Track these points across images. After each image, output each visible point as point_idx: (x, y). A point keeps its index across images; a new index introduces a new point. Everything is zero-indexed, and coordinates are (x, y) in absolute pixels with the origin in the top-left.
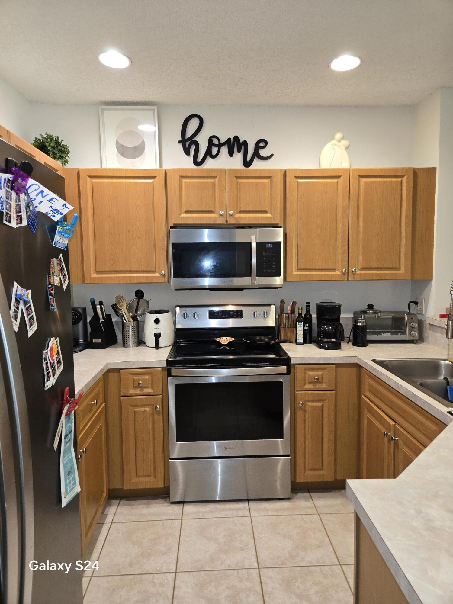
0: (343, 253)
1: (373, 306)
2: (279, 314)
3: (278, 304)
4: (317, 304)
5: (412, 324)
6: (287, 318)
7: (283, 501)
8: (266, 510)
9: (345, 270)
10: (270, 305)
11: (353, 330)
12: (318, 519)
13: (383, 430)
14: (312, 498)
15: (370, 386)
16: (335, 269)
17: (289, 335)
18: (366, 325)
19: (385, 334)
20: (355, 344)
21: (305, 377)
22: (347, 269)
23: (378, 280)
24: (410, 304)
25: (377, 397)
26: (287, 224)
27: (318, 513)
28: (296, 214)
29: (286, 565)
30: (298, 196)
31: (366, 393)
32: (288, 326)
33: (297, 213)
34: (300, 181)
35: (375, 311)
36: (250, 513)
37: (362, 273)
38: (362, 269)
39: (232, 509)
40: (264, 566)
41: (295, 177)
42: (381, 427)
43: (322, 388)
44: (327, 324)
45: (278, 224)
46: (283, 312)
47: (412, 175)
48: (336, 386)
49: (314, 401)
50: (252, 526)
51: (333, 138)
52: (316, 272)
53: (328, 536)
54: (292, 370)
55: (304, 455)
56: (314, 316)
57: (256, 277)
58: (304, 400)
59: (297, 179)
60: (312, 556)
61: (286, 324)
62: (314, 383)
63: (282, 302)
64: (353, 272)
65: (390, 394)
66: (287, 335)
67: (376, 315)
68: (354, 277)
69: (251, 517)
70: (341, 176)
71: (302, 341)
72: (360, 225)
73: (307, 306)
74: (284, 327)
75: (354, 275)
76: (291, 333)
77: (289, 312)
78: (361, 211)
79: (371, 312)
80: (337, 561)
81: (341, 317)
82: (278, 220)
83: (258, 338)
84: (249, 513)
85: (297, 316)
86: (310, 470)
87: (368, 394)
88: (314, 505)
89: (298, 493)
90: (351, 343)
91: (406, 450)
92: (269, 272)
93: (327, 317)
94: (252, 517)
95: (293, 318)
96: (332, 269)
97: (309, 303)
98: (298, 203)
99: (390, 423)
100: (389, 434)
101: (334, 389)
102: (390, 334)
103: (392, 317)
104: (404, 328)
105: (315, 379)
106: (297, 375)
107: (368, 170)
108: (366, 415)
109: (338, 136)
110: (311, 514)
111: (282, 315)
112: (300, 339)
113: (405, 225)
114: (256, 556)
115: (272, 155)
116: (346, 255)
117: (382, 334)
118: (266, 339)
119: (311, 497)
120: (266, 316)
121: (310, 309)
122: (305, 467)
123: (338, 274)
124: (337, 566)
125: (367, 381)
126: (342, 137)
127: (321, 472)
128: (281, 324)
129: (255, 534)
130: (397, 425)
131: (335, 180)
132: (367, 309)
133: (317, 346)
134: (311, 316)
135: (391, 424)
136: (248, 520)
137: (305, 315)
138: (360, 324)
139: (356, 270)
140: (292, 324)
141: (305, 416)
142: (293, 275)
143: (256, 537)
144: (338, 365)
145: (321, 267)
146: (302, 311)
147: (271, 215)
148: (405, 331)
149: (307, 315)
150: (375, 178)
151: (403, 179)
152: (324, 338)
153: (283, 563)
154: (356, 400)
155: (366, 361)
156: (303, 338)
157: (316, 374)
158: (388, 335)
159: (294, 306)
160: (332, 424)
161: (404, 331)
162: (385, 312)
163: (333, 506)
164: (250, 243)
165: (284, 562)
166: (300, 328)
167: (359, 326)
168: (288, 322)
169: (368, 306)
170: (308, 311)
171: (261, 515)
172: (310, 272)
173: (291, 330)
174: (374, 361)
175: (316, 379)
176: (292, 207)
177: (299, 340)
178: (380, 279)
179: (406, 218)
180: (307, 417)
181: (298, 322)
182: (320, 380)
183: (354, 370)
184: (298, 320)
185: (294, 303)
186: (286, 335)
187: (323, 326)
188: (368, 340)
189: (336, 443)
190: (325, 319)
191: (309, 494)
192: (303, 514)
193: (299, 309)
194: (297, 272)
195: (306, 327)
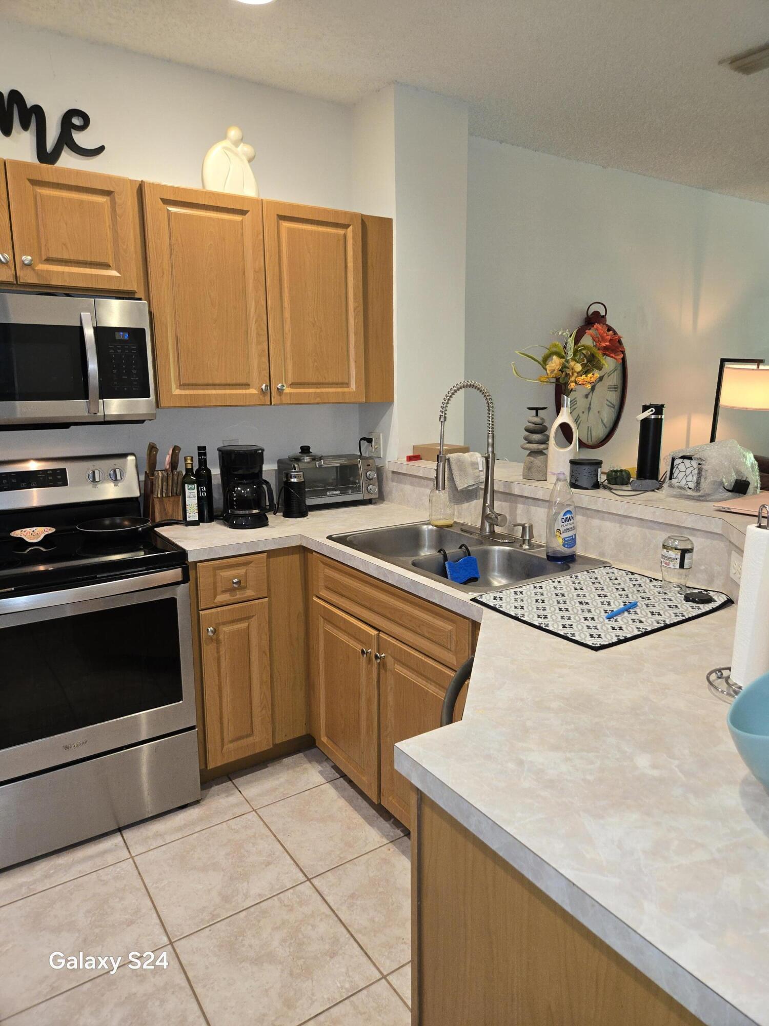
0: (260, 356)
1: (308, 448)
2: (146, 472)
3: (144, 453)
4: (219, 450)
5: (368, 473)
6: (165, 479)
7: (187, 809)
8: (158, 835)
9: (266, 386)
10: (124, 456)
11: (283, 490)
12: (256, 818)
13: (359, 648)
14: (237, 788)
15: (328, 578)
16: (249, 385)
17: (170, 511)
18: (304, 482)
19: (331, 493)
20: (288, 514)
21: (215, 583)
22: (268, 384)
23: (318, 403)
24: (362, 442)
25: (342, 595)
26: (153, 295)
27: (253, 809)
28: (170, 276)
29: (220, 917)
30: (170, 239)
31: (320, 593)
32: (167, 493)
33: (172, 274)
34: (173, 209)
35: (314, 456)
36: (129, 852)
37: (292, 392)
38: (293, 385)
39: (91, 857)
40: (181, 935)
41: (163, 202)
42: (352, 643)
43: (246, 597)
44: (243, 484)
45: (134, 293)
46: (155, 468)
47: (360, 225)
48: (269, 590)
49: (233, 622)
50: (139, 874)
51: (224, 137)
52: (215, 389)
53: (279, 841)
54: (192, 574)
55: (221, 718)
56: (216, 471)
57: (100, 399)
58: (216, 624)
59: (165, 206)
60: (259, 886)
61: (164, 490)
62: (231, 590)
63: (152, 448)
64: (278, 389)
65: (366, 588)
66: (165, 510)
67: (317, 463)
68: (281, 399)
69: (132, 857)
70: (249, 211)
71: (197, 519)
72: (286, 306)
73: (200, 454)
74: (159, 496)
75: (280, 396)
76: (173, 505)
77: (168, 467)
78: (285, 281)
79: (307, 459)
80: (302, 875)
81: (263, 469)
82: (133, 285)
83: (107, 522)
84: (127, 852)
85: (184, 473)
86: (233, 741)
87: (324, 593)
88: (245, 798)
89: (211, 787)
90: (282, 514)
91: (399, 670)
92: (126, 389)
93: (240, 472)
94: (135, 858)
95: (175, 478)
96: (242, 385)
97: (204, 448)
98: (171, 254)
99: (371, 633)
100: (369, 651)
101: (266, 595)
102: (338, 492)
103: (341, 464)
104: (357, 481)
105: (234, 583)
106: (201, 580)
107: (293, 207)
108: (322, 627)
109: (234, 133)
110: (243, 815)
111: (155, 472)
112: (193, 515)
113: (354, 312)
114: (160, 924)
115: (101, 149)
116: (265, 360)
117: (328, 493)
118: (126, 523)
119: (236, 786)
120: (119, 478)
121: (207, 459)
122: (223, 739)
123: (253, 395)
124: (305, 884)
125: (322, 573)
126: (240, 138)
127: (250, 740)
128: (152, 492)
129: (149, 886)
130: (382, 635)
131: (238, 218)
132: (300, 454)
133: (225, 525)
134: (210, 472)
135: (372, 635)
136: (128, 865)
137: (197, 471)
138: (294, 480)
139: (283, 386)
140: (175, 488)
141: (218, 652)
142: (172, 395)
143: (151, 891)
144: (271, 554)
145: (223, 381)
146: (192, 464)
147: (119, 272)
148: (360, 486)
149: (203, 470)
150: (305, 224)
151: (347, 231)
152: (238, 509)
153: (213, 915)
154: (300, 607)
155: (320, 540)
156: (198, 513)
157: (234, 575)
158: (337, 495)
159: (176, 455)
160: (266, 654)
161: (357, 485)
162: (328, 457)
163: (274, 789)
164: (81, 329)
165: (215, 913)
166: (192, 496)
167: (293, 483)
168: (167, 485)
169: (302, 448)
170: (203, 463)
171: (152, 847)
172: (203, 389)
173: (174, 501)
174: (330, 538)
175: (236, 583)
176: (160, 262)
177: (191, 518)
178: (320, 402)
179: (355, 299)
180: (222, 653)
181: (186, 485)
182: (243, 584)
183: (296, 558)
184: (185, 480)
185: (176, 450)
186: (163, 510)
187: (236, 489)
188: (309, 506)
189: (272, 687)
190: (237, 476)
191: (230, 782)
192: (228, 820)
193: (186, 460)
194: (180, 389)
195: (202, 491)
